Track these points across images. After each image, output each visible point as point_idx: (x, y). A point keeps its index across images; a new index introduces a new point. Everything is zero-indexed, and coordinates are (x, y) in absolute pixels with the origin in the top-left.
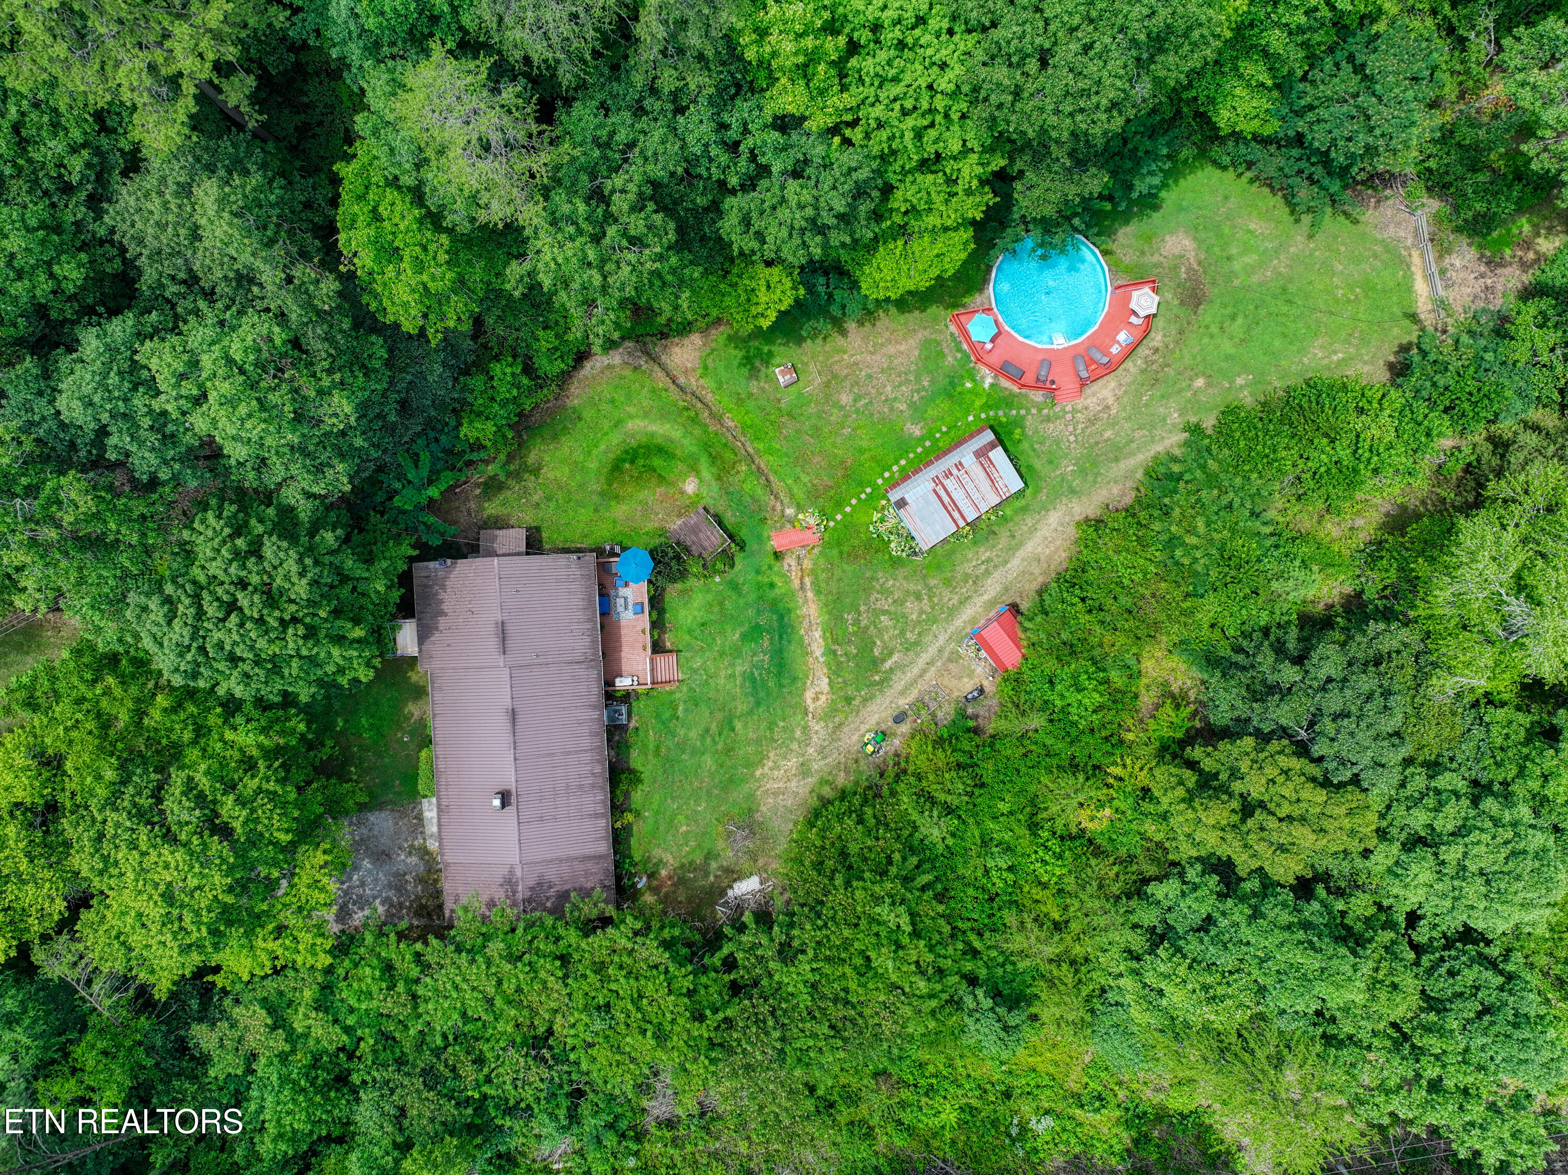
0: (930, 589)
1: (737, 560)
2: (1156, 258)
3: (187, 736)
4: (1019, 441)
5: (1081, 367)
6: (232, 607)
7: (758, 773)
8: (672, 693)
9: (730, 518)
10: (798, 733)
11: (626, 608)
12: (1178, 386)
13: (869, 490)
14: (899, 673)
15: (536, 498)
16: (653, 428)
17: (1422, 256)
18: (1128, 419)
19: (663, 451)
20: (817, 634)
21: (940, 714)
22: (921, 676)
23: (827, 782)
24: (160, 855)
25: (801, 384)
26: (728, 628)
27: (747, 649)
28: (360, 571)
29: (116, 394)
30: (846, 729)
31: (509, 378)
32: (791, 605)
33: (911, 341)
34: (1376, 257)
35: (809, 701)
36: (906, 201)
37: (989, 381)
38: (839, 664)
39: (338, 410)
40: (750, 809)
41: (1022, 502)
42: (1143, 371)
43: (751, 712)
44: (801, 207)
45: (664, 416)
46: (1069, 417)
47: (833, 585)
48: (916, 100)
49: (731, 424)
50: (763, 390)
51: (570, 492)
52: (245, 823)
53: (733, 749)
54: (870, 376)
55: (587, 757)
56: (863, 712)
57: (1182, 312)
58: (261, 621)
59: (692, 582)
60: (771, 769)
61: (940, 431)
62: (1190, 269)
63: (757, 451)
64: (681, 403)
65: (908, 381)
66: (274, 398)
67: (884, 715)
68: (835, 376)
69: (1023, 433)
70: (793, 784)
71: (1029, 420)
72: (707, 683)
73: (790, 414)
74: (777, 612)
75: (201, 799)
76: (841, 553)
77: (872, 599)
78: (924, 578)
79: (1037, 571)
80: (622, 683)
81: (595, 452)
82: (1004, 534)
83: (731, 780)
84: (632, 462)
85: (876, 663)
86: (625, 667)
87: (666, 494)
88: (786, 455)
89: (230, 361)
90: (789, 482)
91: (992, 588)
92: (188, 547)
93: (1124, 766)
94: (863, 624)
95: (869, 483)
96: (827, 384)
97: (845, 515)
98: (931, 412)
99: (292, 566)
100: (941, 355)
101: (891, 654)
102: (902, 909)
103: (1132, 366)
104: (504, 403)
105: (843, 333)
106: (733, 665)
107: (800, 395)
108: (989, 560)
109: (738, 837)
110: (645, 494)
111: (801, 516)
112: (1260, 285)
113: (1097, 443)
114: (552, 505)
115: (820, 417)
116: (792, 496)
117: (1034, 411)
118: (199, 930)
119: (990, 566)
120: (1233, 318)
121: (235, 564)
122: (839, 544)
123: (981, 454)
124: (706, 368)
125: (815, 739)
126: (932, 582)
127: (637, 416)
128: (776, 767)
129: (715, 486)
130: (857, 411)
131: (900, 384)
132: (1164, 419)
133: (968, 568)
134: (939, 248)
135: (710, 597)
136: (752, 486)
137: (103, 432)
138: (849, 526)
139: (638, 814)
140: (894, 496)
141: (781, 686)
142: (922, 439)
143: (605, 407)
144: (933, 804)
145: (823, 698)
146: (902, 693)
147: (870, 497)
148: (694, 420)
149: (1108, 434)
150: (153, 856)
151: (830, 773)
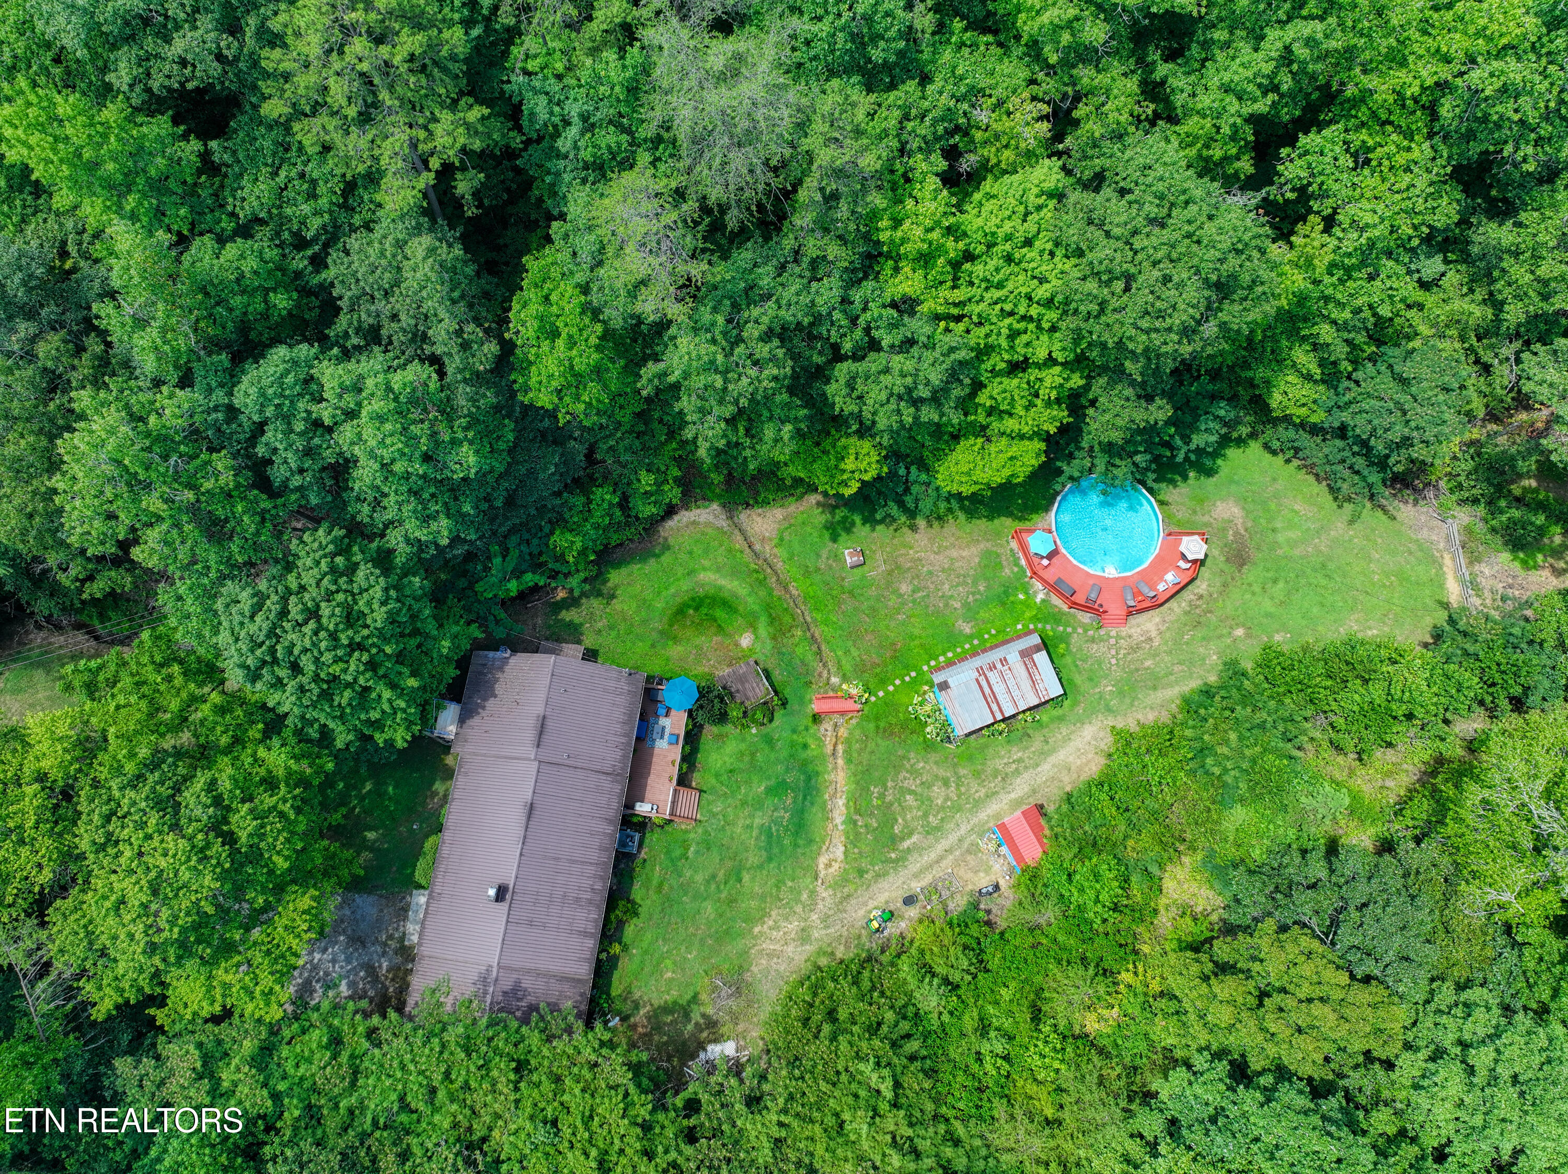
0: (959, 778)
1: (777, 715)
2: (1206, 518)
3: (224, 740)
4: (1063, 655)
5: (1129, 597)
6: (313, 614)
7: (756, 930)
8: (687, 832)
9: (776, 675)
10: (804, 896)
11: (662, 737)
12: (1219, 632)
13: (913, 674)
14: (916, 855)
15: (599, 625)
16: (723, 582)
17: (1453, 559)
18: (1170, 653)
19: (727, 604)
20: (841, 802)
21: (951, 906)
22: (937, 862)
23: (825, 953)
24: (162, 841)
25: (866, 568)
26: (755, 779)
27: (770, 802)
28: (431, 627)
29: (287, 392)
30: (853, 902)
31: (605, 505)
32: (820, 769)
33: (974, 550)
34: (1410, 553)
35: (821, 866)
36: (992, 397)
37: (1041, 596)
38: (857, 834)
39: (463, 461)
40: (741, 967)
41: (1058, 712)
42: (1187, 613)
43: (761, 867)
44: (903, 375)
45: (735, 573)
46: (1113, 641)
47: (865, 756)
48: (1015, 305)
49: (795, 592)
50: (830, 567)
51: (632, 625)
52: (250, 835)
53: (736, 901)
54: (930, 573)
55: (591, 870)
56: (874, 888)
57: (1226, 568)
58: (333, 636)
59: (729, 728)
60: (770, 928)
61: (989, 633)
62: (1236, 533)
63: (815, 620)
64: (753, 566)
65: (965, 583)
66: (415, 429)
67: (894, 895)
68: (898, 567)
69: (1068, 649)
70: (790, 949)
71: (1074, 639)
72: (723, 829)
73: (851, 593)
74: (805, 773)
75: (217, 801)
76: (877, 727)
77: (901, 777)
78: (955, 766)
79: (1066, 779)
80: (643, 808)
81: (664, 593)
82: (1038, 738)
83: (727, 932)
84: (697, 609)
85: (894, 841)
86: (648, 795)
87: (722, 643)
88: (841, 628)
89: (389, 389)
90: (840, 653)
91: (1020, 788)
92: (291, 559)
93: (1136, 973)
94: (889, 798)
95: (915, 668)
96: (890, 573)
97: (887, 693)
98: (983, 615)
99: (377, 592)
100: (999, 566)
101: (911, 834)
102: (886, 1072)
103: (1177, 607)
104: (597, 527)
105: (913, 528)
106: (752, 816)
107: (864, 577)
108: (1020, 760)
109: (723, 994)
110: (701, 640)
111: (845, 686)
112: (1301, 558)
113: (1137, 670)
114: (613, 634)
115: (878, 600)
116: (840, 667)
117: (1080, 630)
118: (171, 931)
119: (1021, 767)
120: (1275, 581)
121: (328, 577)
122: (877, 719)
123: (1026, 654)
124: (782, 539)
125: (820, 906)
126: (962, 772)
127: (710, 569)
128: (776, 927)
129: (769, 645)
130: (914, 601)
131: (958, 584)
132: (1204, 659)
133: (999, 764)
134: (1014, 450)
135: (743, 746)
136: (803, 651)
137: (260, 428)
138: (890, 704)
139: (625, 948)
140: (938, 678)
141: (796, 846)
142: (971, 637)
143: (683, 556)
144: (934, 975)
145: (836, 866)
146: (916, 876)
147: (914, 680)
148: (762, 583)
149: (1148, 663)
150: (155, 842)
151: (829, 945)
